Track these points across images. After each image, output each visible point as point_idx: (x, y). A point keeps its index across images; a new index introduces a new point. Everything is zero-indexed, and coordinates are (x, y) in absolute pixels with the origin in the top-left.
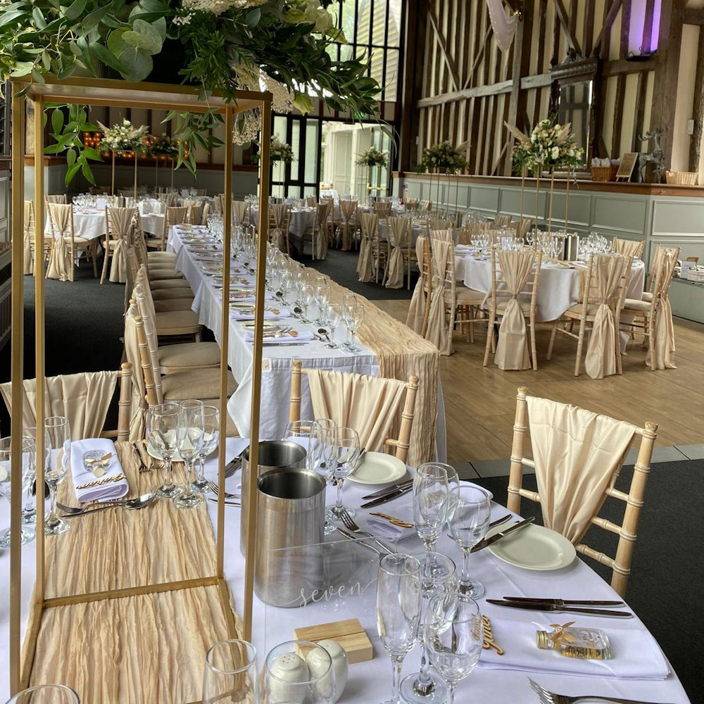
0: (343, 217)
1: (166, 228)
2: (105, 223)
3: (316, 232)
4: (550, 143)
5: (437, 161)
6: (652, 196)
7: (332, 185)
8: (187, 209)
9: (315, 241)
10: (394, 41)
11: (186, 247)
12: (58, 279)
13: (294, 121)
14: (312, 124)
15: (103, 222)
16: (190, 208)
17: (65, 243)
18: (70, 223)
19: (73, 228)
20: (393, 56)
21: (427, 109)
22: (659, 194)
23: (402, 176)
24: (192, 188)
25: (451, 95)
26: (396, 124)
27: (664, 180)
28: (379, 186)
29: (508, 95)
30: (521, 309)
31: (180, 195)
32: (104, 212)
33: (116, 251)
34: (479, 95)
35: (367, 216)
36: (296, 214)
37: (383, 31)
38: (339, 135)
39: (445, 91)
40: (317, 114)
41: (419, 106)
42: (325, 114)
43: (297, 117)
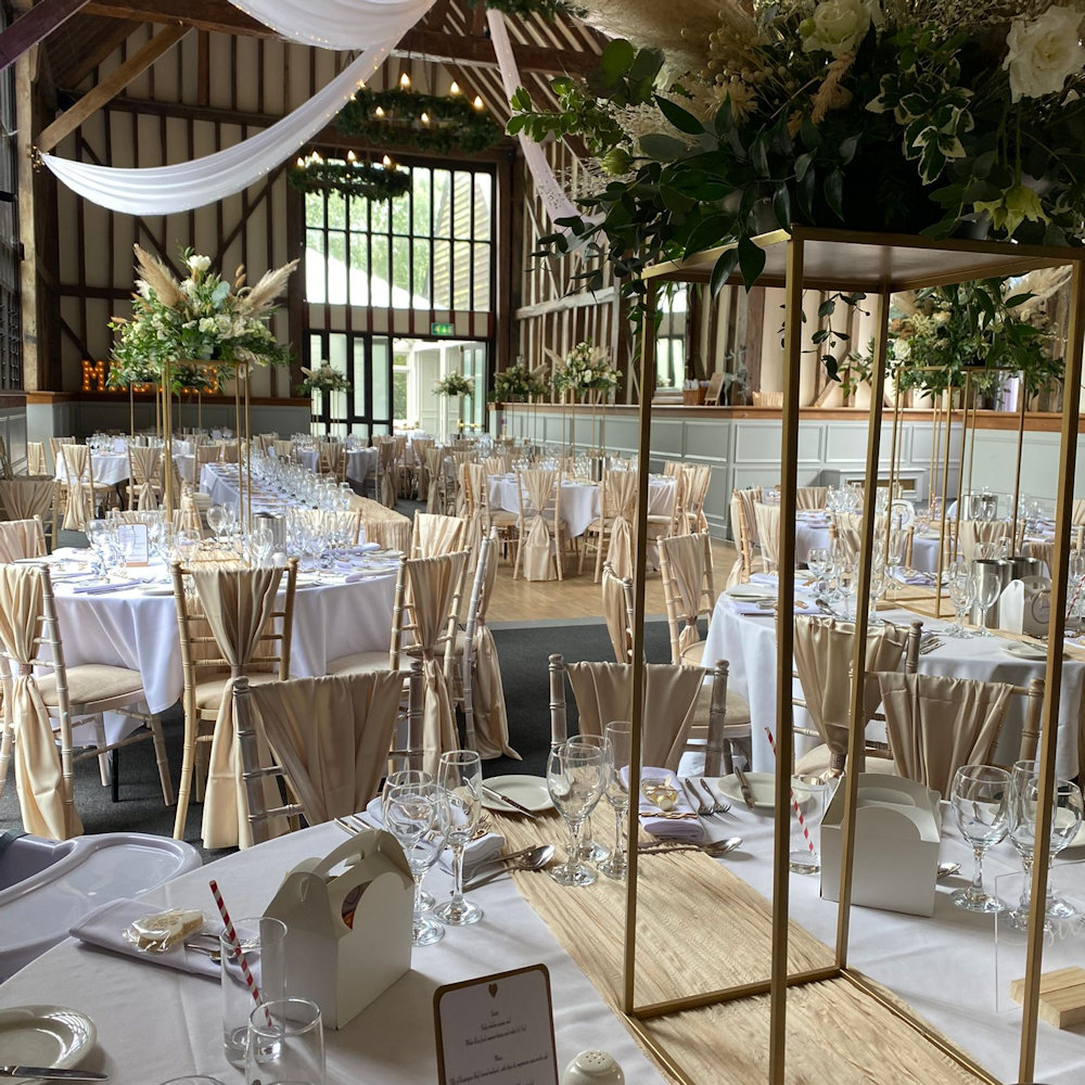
0: (418, 459)
1: (198, 470)
2: (128, 465)
3: (380, 477)
4: (584, 366)
5: (510, 388)
6: (733, 420)
7: (417, 424)
8: (220, 448)
9: (379, 488)
10: (483, 234)
11: (220, 479)
12: (77, 531)
13: (355, 339)
14: (379, 342)
15: (124, 465)
16: (223, 448)
17: (83, 488)
18: (87, 466)
19: (91, 472)
20: (483, 251)
21: (527, 320)
22: (743, 417)
23: (500, 408)
24: (225, 428)
25: (553, 304)
26: (490, 342)
27: (750, 402)
28: (472, 423)
29: (610, 304)
30: (545, 523)
31: (211, 437)
32: (127, 454)
33: (142, 496)
34: (581, 305)
35: (431, 452)
36: (354, 455)
37: (468, 219)
38: (423, 354)
39: (547, 298)
40: (386, 330)
41: (519, 317)
42: (397, 329)
43: (359, 334)
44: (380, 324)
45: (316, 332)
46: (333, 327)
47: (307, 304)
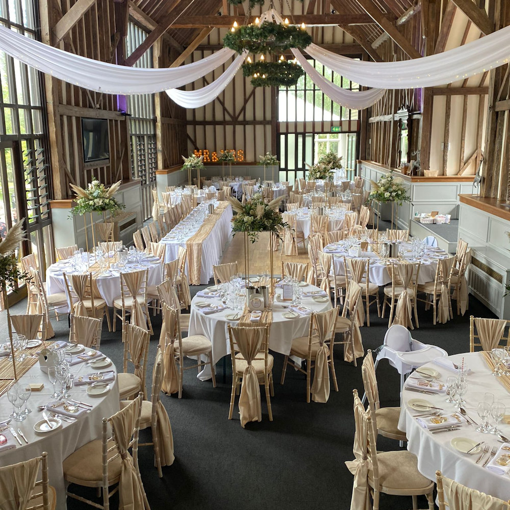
6: (413, 183)
13: (299, 135)
14: (309, 136)
21: (373, 123)
22: (416, 181)
23: (361, 163)
26: (358, 133)
28: (351, 168)
34: (385, 120)
39: (378, 115)
40: (312, 131)
41: (370, 122)
42: (316, 131)
43: (300, 133)
44: (309, 129)
45: (283, 134)
46: (289, 131)
47: (279, 122)
